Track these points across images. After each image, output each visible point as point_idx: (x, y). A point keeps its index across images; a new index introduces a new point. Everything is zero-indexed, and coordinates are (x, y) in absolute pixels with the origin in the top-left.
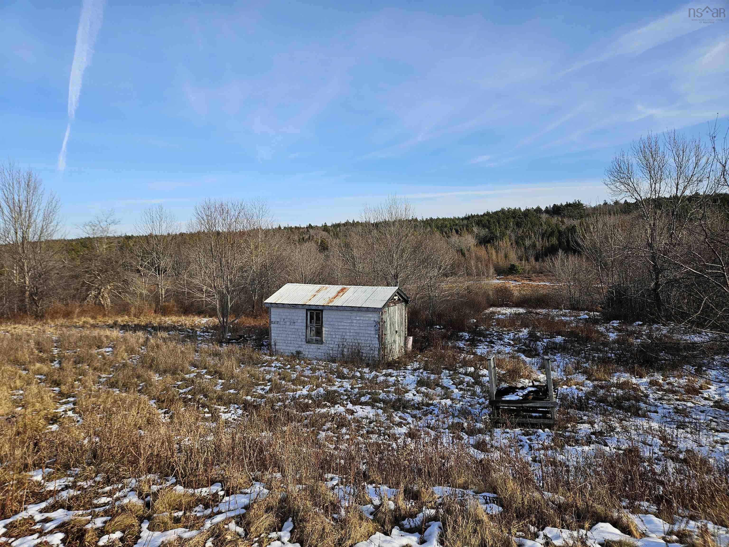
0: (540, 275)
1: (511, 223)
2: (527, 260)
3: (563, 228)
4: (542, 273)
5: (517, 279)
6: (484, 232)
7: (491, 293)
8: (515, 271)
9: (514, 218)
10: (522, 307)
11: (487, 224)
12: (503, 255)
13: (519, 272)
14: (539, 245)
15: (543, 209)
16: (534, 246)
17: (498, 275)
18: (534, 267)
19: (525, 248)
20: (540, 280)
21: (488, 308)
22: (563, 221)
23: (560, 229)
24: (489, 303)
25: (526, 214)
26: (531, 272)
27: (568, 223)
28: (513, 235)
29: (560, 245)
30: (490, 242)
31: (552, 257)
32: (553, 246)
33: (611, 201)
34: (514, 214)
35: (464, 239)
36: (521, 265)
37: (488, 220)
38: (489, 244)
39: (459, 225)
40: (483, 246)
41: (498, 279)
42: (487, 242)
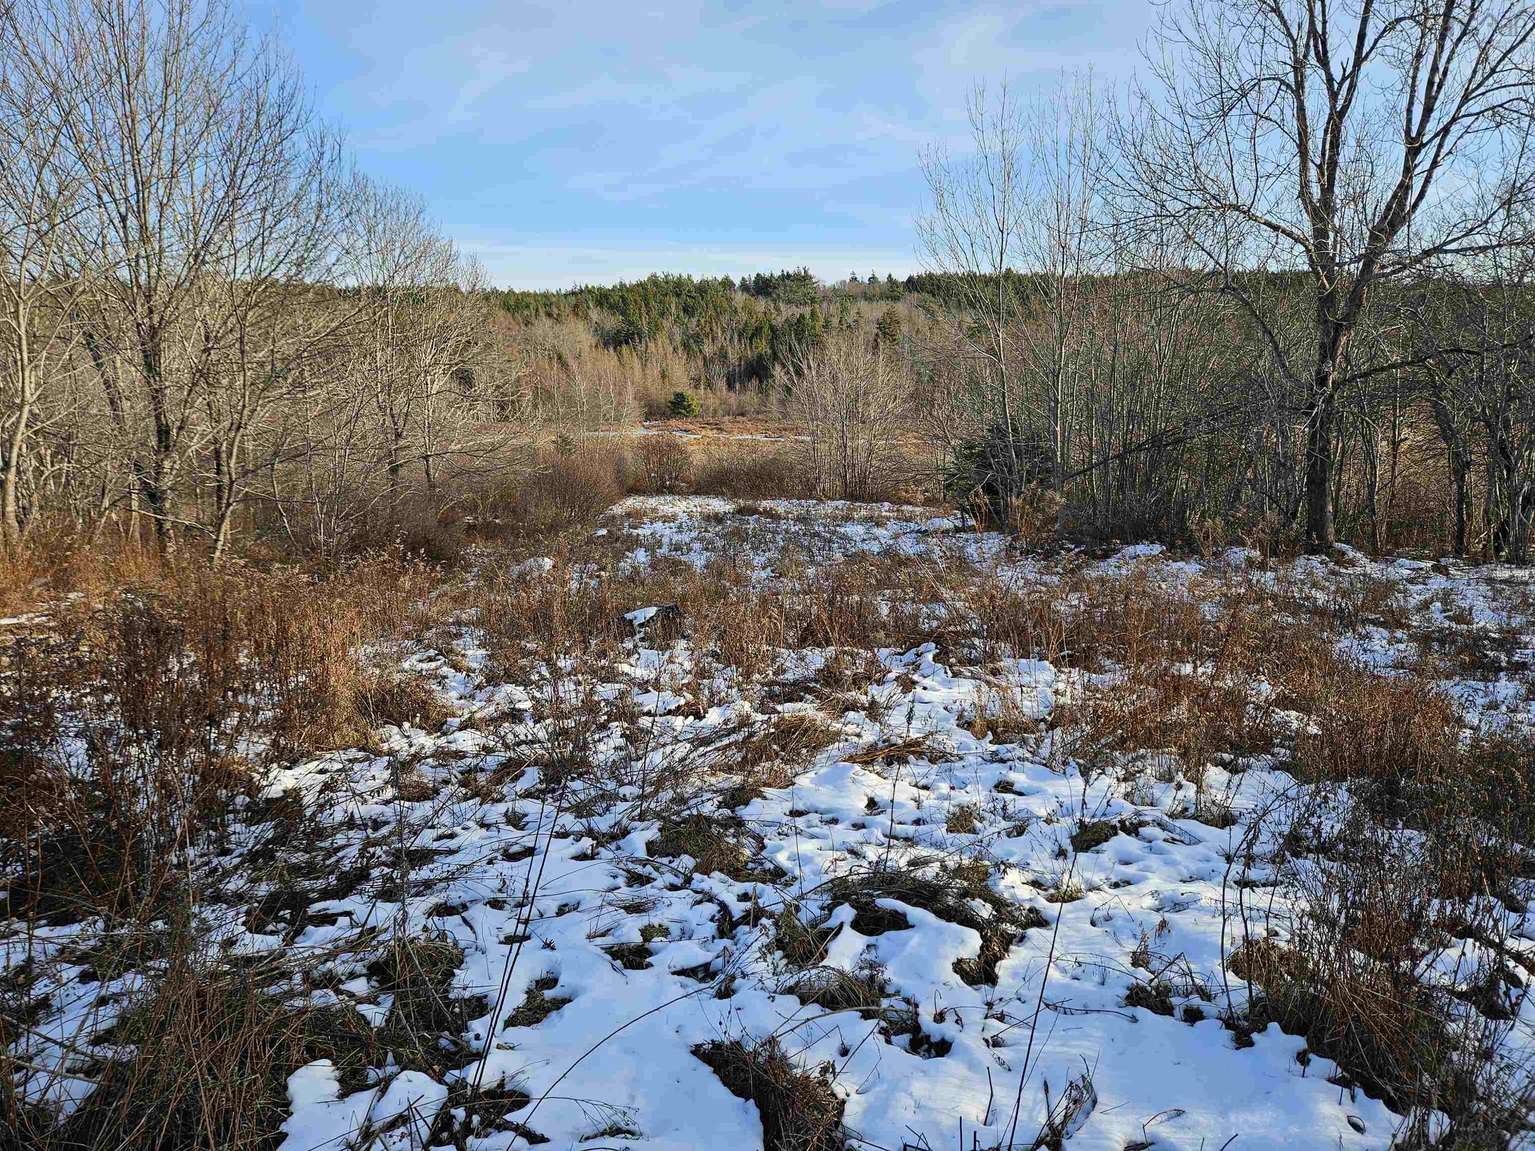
0: (740, 418)
1: (673, 306)
2: (709, 385)
3: (778, 321)
4: (743, 415)
5: (691, 427)
6: (612, 322)
7: (629, 455)
8: (685, 408)
9: (678, 295)
10: (718, 494)
11: (621, 304)
12: (656, 372)
13: (693, 410)
14: (733, 357)
15: (737, 282)
16: (723, 357)
17: (647, 419)
18: (724, 402)
19: (705, 358)
20: (741, 431)
21: (620, 499)
22: (777, 309)
23: (774, 323)
24: (621, 483)
25: (703, 288)
26: (720, 412)
27: (788, 312)
28: (676, 330)
29: (775, 356)
30: (627, 343)
31: (761, 382)
32: (760, 357)
33: (864, 276)
34: (678, 287)
35: (566, 331)
36: (696, 397)
37: (622, 297)
38: (624, 347)
39: (558, 308)
40: (611, 349)
41: (647, 428)
42: (620, 344)
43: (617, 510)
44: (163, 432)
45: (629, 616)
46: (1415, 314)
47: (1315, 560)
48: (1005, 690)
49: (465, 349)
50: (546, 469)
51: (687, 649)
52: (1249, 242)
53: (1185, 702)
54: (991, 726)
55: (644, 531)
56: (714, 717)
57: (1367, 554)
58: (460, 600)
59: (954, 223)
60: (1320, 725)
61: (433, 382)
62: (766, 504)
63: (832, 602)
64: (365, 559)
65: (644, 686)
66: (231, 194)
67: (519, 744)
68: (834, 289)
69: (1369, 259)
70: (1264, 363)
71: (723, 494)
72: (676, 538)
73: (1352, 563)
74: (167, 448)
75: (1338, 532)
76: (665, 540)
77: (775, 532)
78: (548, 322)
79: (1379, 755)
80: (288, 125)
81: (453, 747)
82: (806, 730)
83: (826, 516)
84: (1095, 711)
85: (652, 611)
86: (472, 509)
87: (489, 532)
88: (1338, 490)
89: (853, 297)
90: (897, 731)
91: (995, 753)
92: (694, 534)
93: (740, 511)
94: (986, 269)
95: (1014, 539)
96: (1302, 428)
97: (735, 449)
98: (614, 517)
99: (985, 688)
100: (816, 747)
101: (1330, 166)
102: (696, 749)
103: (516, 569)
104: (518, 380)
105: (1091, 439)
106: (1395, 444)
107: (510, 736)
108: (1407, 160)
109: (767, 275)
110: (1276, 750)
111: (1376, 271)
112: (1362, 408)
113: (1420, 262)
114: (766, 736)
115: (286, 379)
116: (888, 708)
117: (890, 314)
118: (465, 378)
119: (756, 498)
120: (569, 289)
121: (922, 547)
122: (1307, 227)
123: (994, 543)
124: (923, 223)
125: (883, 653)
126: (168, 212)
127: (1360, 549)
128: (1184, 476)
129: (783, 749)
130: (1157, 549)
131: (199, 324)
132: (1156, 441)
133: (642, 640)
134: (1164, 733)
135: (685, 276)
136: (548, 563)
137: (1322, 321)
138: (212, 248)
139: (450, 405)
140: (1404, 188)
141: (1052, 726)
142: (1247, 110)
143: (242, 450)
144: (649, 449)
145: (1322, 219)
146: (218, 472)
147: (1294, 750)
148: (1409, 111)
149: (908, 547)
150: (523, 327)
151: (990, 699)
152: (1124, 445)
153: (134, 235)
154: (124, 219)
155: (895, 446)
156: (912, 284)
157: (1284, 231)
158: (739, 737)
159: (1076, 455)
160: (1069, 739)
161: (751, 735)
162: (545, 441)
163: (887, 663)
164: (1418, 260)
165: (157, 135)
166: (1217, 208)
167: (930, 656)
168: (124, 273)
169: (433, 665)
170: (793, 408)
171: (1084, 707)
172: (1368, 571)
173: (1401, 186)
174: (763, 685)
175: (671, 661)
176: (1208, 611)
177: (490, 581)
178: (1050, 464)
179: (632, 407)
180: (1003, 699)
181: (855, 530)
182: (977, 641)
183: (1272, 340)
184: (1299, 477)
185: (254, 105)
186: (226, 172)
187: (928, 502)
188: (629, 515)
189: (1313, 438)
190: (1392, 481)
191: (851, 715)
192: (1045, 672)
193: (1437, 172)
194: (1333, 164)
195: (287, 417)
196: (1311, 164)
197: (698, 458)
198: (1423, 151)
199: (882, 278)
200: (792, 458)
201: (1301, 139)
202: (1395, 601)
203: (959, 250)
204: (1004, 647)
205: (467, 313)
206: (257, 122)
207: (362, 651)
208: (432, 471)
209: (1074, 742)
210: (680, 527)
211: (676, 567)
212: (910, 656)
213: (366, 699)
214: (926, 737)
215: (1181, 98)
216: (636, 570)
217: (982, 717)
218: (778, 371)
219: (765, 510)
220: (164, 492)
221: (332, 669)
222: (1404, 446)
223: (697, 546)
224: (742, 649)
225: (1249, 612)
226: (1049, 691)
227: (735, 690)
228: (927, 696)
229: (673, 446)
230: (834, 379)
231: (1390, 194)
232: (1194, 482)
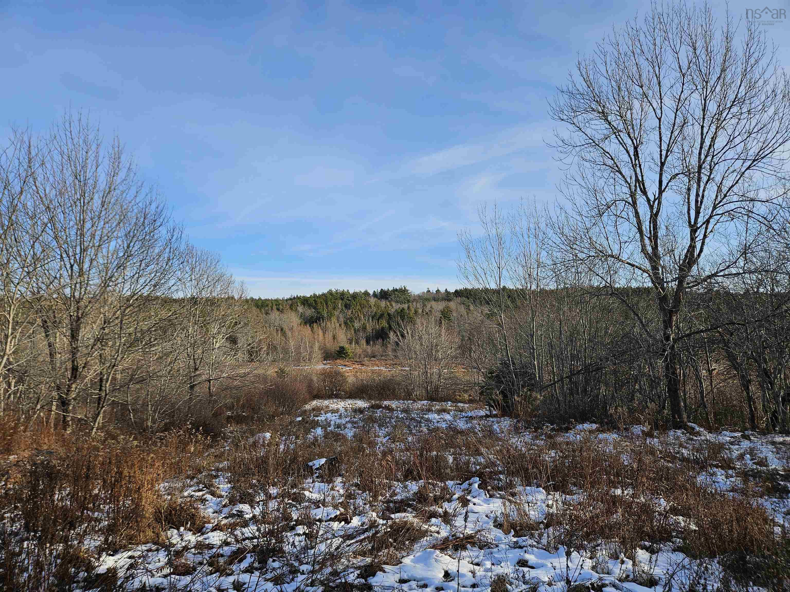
0: (373, 359)
1: (340, 305)
2: (357, 343)
3: (392, 311)
4: (374, 357)
5: (347, 363)
6: (309, 312)
7: (315, 379)
8: (344, 354)
9: (342, 299)
10: (361, 398)
11: (314, 304)
12: (330, 336)
13: (349, 355)
14: (369, 329)
15: (371, 293)
16: (364, 328)
17: (325, 360)
18: (365, 351)
19: (355, 330)
20: (373, 365)
21: (309, 401)
22: (391, 305)
23: (390, 312)
24: (310, 392)
25: (355, 296)
26: (362, 356)
27: (396, 307)
28: (341, 316)
29: (390, 328)
30: (316, 322)
31: (383, 340)
32: (383, 328)
33: (433, 290)
34: (342, 295)
35: (286, 317)
36: (351, 348)
37: (314, 300)
38: (315, 324)
39: (282, 306)
40: (308, 325)
41: (324, 364)
42: (313, 322)
43: (308, 407)
44: (75, 369)
45: (310, 464)
46: (708, 306)
47: (679, 432)
48: (519, 504)
49: (234, 326)
50: (271, 386)
51: (341, 482)
52: (621, 272)
53: (620, 510)
54: (513, 526)
55: (321, 418)
56: (356, 522)
57: (706, 429)
58: (219, 457)
59: (476, 264)
60: (697, 524)
61: (216, 342)
62: (386, 403)
63: (421, 455)
64: (170, 434)
65: (317, 504)
66: (126, 254)
67: (244, 540)
68: (419, 296)
69: (681, 280)
70: (637, 330)
71: (363, 398)
72: (338, 421)
73: (698, 434)
74: (75, 377)
75: (688, 417)
76: (332, 423)
77: (391, 418)
78: (278, 313)
79: (732, 541)
80: (158, 224)
81: (207, 542)
82: (408, 530)
83: (418, 409)
84: (571, 517)
85: (323, 461)
86: (231, 408)
87: (239, 420)
88: (685, 395)
89: (428, 300)
90: (460, 530)
91: (516, 542)
92: (347, 419)
93: (372, 407)
94: (493, 286)
95: (518, 421)
96: (660, 362)
97: (370, 374)
98: (306, 411)
99: (507, 503)
100: (414, 540)
101: (654, 238)
102: (344, 542)
103: (251, 440)
104: (260, 341)
105: (553, 368)
106: (710, 372)
107: (240, 534)
108: (691, 235)
109: (386, 289)
110: (674, 539)
111: (685, 285)
112: (690, 352)
113: (706, 281)
114: (385, 533)
115: (142, 342)
116: (454, 516)
117: (447, 307)
118: (233, 340)
119: (380, 400)
120: (289, 297)
121: (469, 425)
122: (647, 265)
123: (506, 423)
124: (461, 264)
125: (450, 483)
126: (95, 263)
127: (701, 426)
128: (603, 388)
129: (395, 541)
130: (594, 426)
131: (102, 315)
132: (587, 368)
133: (317, 477)
134: (610, 529)
135: (346, 290)
136: (268, 435)
137: (662, 309)
138: (113, 279)
139: (224, 354)
140: (692, 247)
141: (547, 526)
142: (611, 214)
143: (114, 379)
144: (325, 375)
145: (655, 261)
146: (100, 390)
147: (684, 539)
148: (689, 213)
149: (462, 425)
150: (264, 315)
151: (511, 509)
152: (571, 372)
153: (76, 274)
154: (72, 266)
155: (452, 372)
156: (458, 293)
157: (637, 267)
158: (370, 534)
159: (546, 377)
160: (557, 534)
161: (377, 532)
162: (272, 372)
163: (453, 489)
164: (705, 280)
165: (95, 228)
166: (603, 256)
167: (476, 485)
168: (68, 291)
169: (200, 493)
170: (399, 353)
171: (564, 515)
172: (708, 438)
173: (690, 246)
174: (384, 502)
175: (332, 489)
176: (625, 459)
177: (237, 446)
178: (533, 382)
179: (317, 354)
180: (518, 510)
181: (433, 416)
182: (501, 477)
183: (639, 318)
184: (663, 386)
185: (143, 215)
186: (125, 245)
187: (470, 401)
188: (314, 409)
189: (667, 368)
190: (712, 390)
191: (433, 520)
192: (541, 494)
193: (707, 240)
194: (656, 237)
195: (139, 361)
196: (645, 237)
197: (351, 379)
198: (699, 231)
199: (442, 290)
200: (398, 379)
201: (638, 226)
202: (725, 454)
203: (478, 276)
204: (517, 480)
205: (236, 308)
206: (144, 222)
207: (162, 486)
208: (212, 388)
209: (560, 535)
210: (341, 415)
211: (337, 437)
212: (465, 485)
213: (161, 513)
214: (477, 533)
215: (579, 209)
216: (316, 439)
217: (508, 521)
218: (391, 334)
219: (385, 406)
220: (69, 401)
221: (144, 495)
222: (715, 372)
223: (349, 425)
224: (372, 481)
225: (648, 459)
226: (544, 505)
227: (368, 506)
228: (476, 508)
229: (338, 373)
230: (420, 338)
231: (686, 250)
232: (609, 391)
